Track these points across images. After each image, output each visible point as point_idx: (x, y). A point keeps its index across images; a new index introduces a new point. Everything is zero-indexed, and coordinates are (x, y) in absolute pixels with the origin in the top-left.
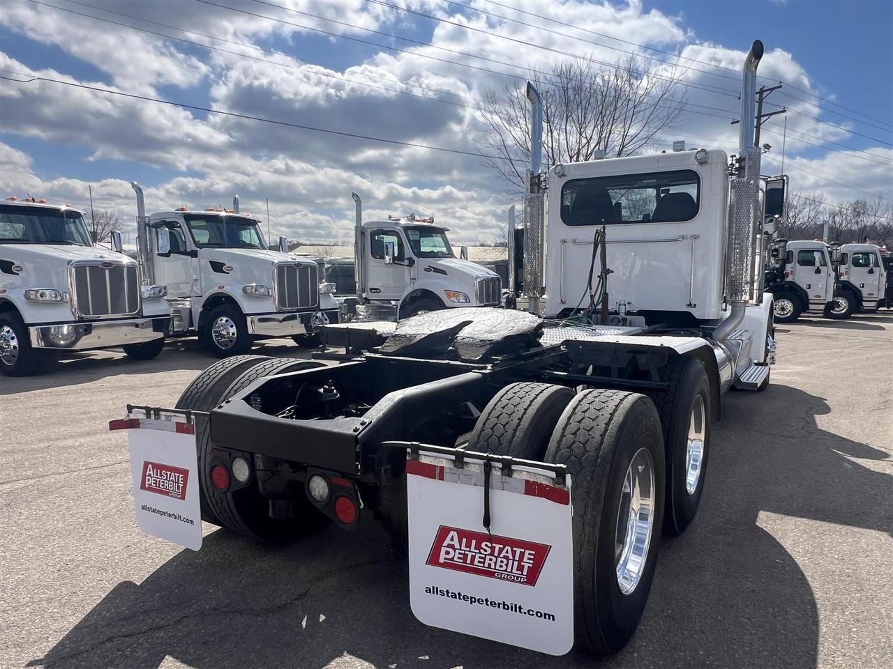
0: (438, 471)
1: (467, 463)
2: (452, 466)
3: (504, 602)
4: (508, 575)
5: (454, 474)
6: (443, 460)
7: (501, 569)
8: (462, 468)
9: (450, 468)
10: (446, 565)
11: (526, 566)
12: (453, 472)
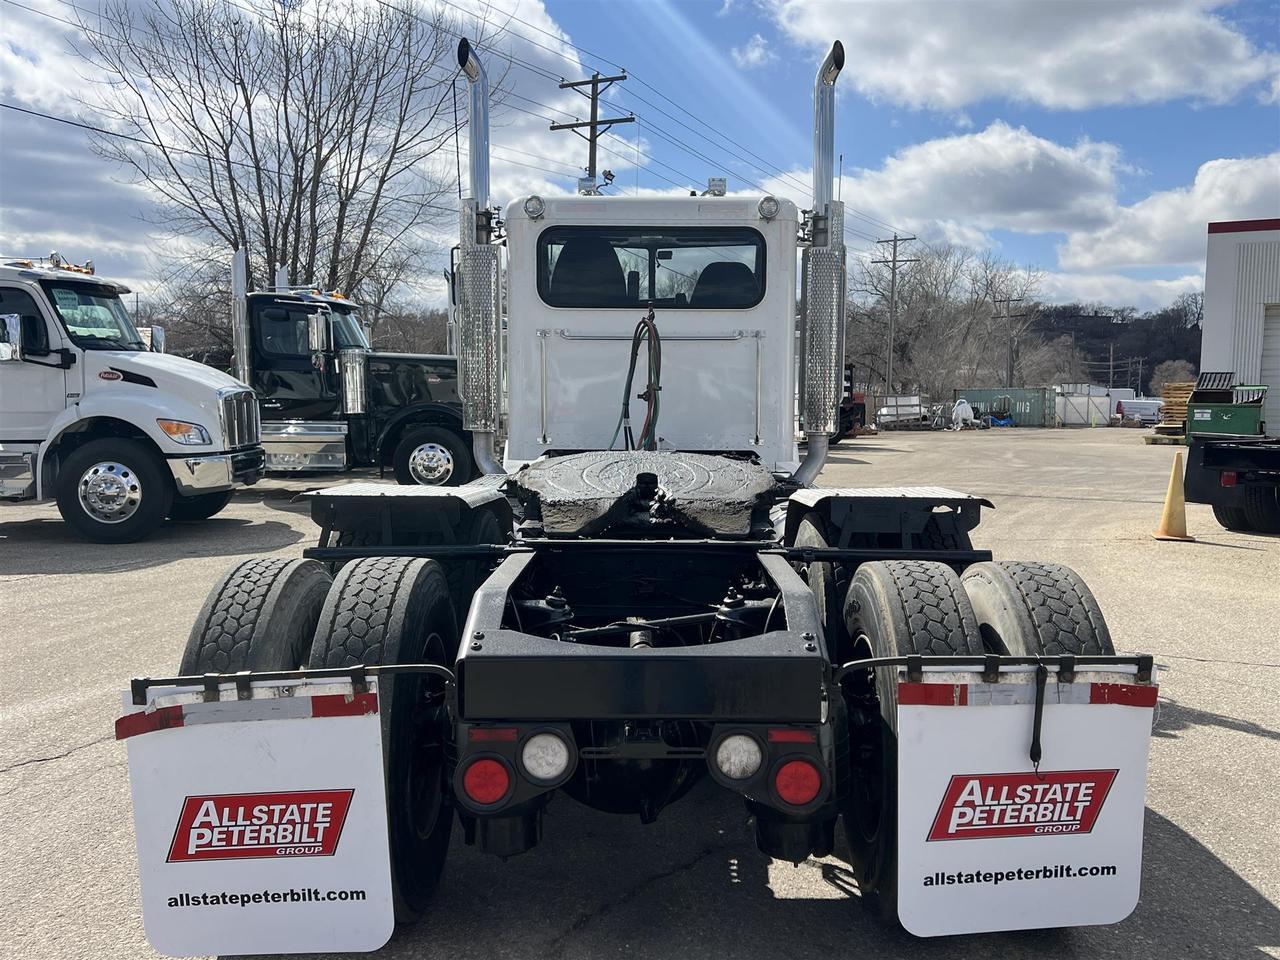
0: (957, 693)
1: (1003, 674)
2: (978, 680)
3: (1045, 868)
4: (1053, 826)
5: (984, 692)
6: (966, 675)
7: (1044, 819)
8: (996, 682)
9: (977, 685)
10: (961, 834)
11: (1081, 806)
12: (982, 690)
